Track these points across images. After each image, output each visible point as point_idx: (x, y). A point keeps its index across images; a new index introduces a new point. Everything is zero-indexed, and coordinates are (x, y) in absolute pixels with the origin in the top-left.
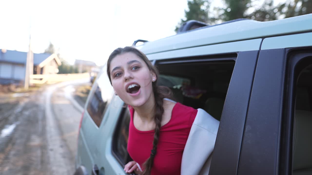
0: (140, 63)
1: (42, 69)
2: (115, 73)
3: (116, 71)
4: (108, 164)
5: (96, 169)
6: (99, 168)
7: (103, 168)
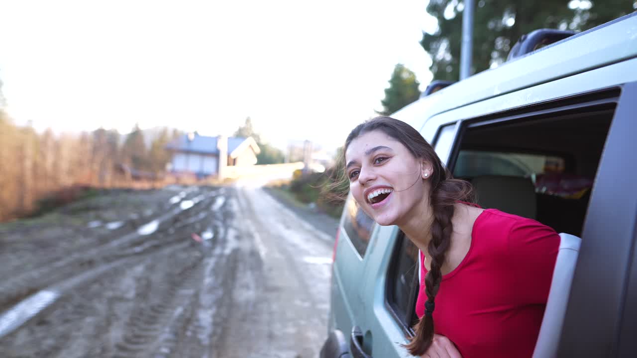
0: (390, 149)
1: (235, 160)
2: (351, 172)
3: (351, 168)
4: (378, 325)
5: (358, 334)
6: (364, 333)
7: (369, 333)
